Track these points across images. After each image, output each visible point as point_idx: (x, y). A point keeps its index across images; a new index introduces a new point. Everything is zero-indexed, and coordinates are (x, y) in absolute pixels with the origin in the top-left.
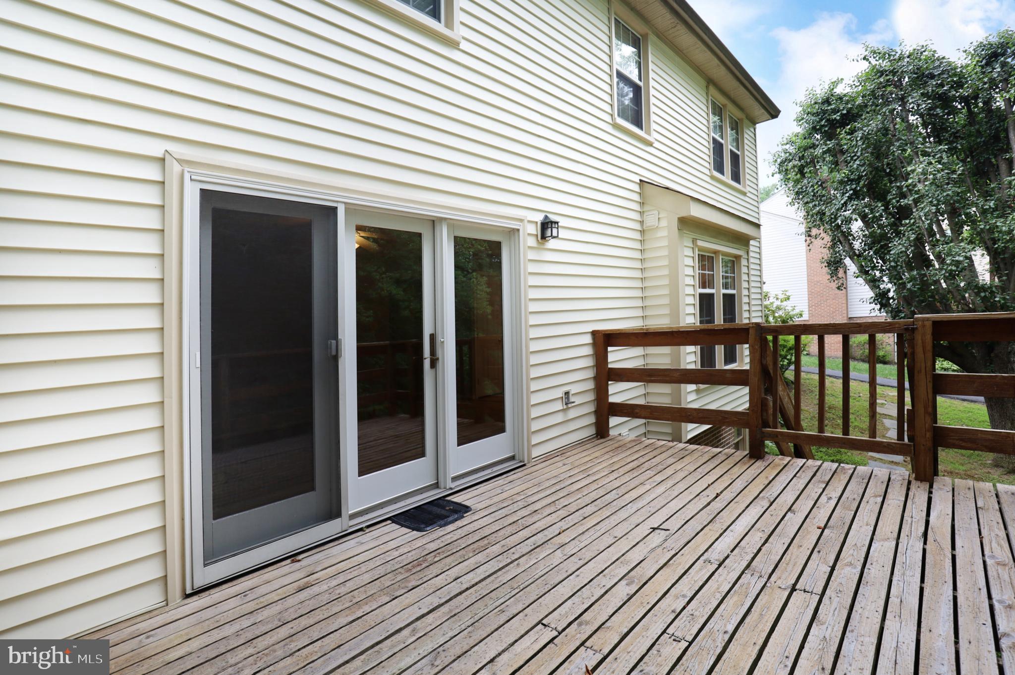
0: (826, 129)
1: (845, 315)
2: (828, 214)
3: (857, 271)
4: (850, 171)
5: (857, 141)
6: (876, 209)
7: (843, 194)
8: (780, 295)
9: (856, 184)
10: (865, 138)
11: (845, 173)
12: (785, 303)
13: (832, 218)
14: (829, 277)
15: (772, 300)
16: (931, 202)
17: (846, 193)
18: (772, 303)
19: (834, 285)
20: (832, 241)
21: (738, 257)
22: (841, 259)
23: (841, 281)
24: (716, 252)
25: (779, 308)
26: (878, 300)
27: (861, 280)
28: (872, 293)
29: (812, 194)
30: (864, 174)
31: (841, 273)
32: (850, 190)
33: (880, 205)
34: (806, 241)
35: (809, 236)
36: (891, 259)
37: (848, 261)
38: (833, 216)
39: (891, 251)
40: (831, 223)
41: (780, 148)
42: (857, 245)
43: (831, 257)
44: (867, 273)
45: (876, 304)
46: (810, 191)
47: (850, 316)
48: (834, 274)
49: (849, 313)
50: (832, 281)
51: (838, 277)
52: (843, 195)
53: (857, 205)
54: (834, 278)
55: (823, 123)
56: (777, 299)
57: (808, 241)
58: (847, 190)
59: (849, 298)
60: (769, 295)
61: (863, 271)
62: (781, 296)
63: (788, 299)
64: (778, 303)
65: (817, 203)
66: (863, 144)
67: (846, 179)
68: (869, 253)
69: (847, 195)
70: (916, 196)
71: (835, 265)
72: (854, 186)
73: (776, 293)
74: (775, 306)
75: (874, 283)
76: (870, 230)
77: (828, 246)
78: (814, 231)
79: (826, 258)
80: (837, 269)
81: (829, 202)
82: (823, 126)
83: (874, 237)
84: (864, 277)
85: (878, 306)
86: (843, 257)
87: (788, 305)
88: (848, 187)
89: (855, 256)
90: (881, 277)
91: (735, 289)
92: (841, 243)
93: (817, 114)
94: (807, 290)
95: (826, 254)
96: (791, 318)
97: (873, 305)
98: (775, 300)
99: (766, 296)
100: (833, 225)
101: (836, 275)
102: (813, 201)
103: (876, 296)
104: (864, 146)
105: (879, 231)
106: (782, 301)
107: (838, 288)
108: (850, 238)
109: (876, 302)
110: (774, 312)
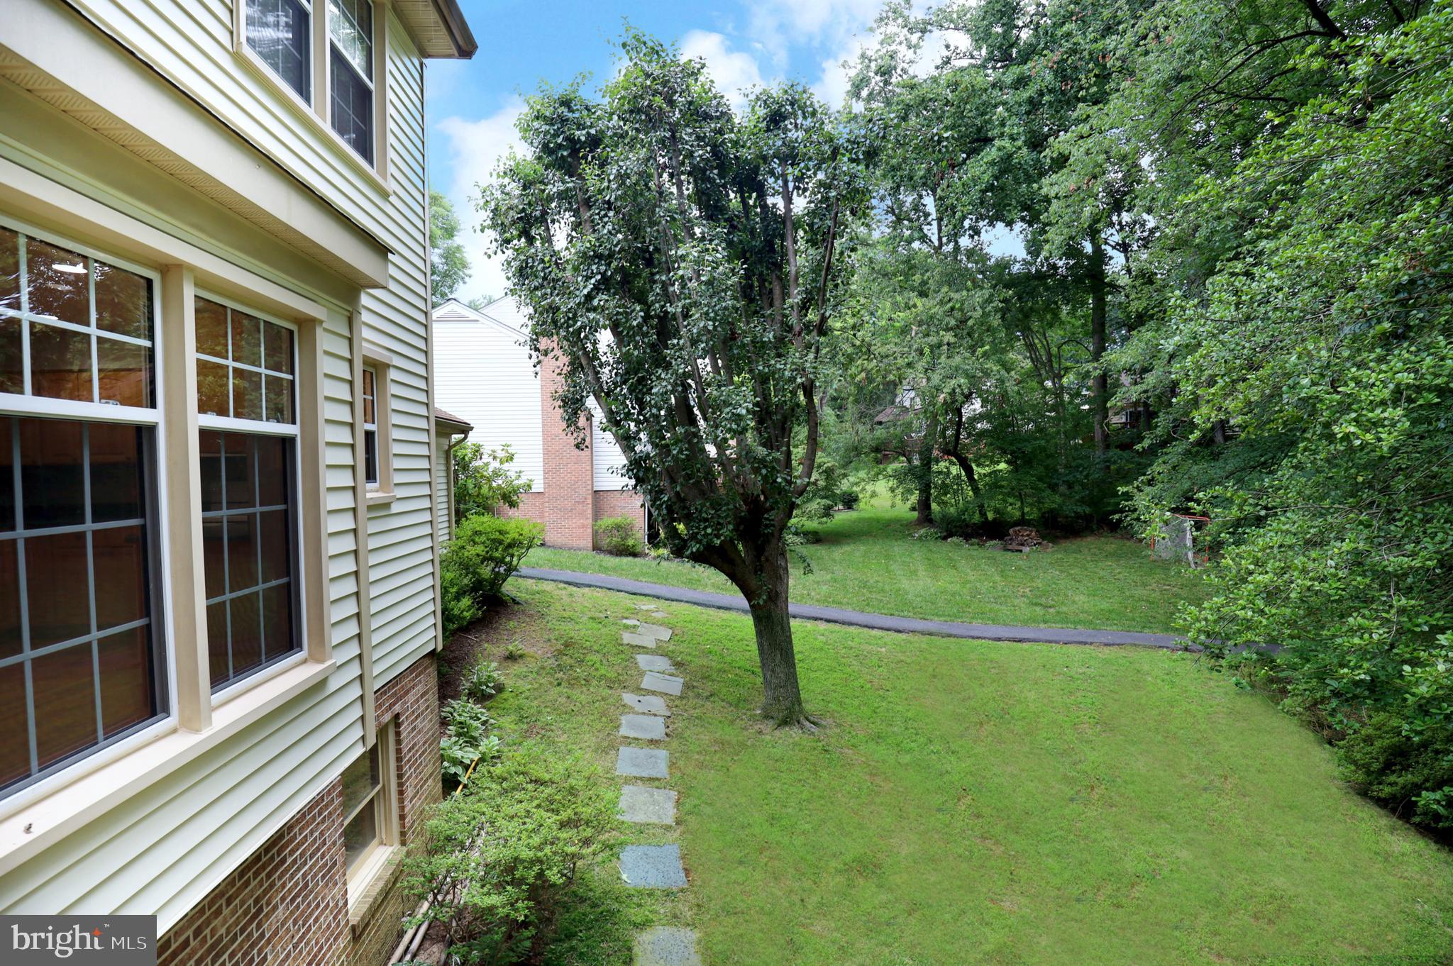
0: (565, 153)
1: (589, 487)
2: (563, 309)
3: (604, 421)
4: (598, 240)
5: (609, 181)
6: (634, 314)
7: (588, 278)
8: (499, 452)
9: (606, 265)
10: (622, 177)
11: (590, 242)
12: (506, 466)
13: (569, 318)
14: (564, 425)
15: (486, 459)
16: (707, 313)
17: (591, 278)
18: (487, 464)
19: (571, 440)
20: (571, 363)
21: (307, 324)
22: (582, 397)
23: (582, 435)
24: (170, 269)
25: (497, 474)
26: (632, 470)
27: (609, 436)
28: (624, 458)
29: (542, 274)
30: (617, 249)
31: (582, 421)
32: (597, 274)
33: (638, 308)
34: (530, 357)
35: (537, 349)
36: (653, 402)
37: (591, 402)
38: (571, 315)
39: (652, 388)
40: (568, 327)
41: (495, 181)
42: (606, 374)
43: (568, 391)
44: (617, 423)
45: (630, 478)
46: (539, 268)
47: (595, 489)
48: (571, 420)
49: (595, 484)
50: (569, 434)
51: (578, 428)
52: (586, 281)
53: (607, 301)
54: (572, 429)
55: (560, 140)
56: (495, 458)
57: (534, 360)
58: (592, 273)
59: (595, 462)
60: (482, 450)
61: (614, 421)
62: (501, 454)
63: (512, 459)
64: (496, 464)
65: (549, 290)
66: (618, 189)
67: (592, 253)
68: (622, 390)
69: (593, 281)
70: (688, 301)
71: (572, 405)
72: (603, 268)
73: (493, 448)
74: (491, 469)
75: (627, 441)
76: (624, 350)
77: (564, 372)
78: (544, 343)
79: (560, 391)
80: (576, 413)
81: (566, 292)
82: (560, 146)
83: (630, 362)
84: (614, 429)
85: (633, 482)
86: (585, 394)
87: (511, 469)
88: (594, 267)
89: (604, 394)
90: (638, 432)
91: (294, 422)
92: (583, 369)
93: (550, 122)
94: (541, 447)
95: (561, 385)
96: (515, 491)
97: (626, 480)
98: (490, 459)
99: (477, 451)
100: (571, 329)
101: (575, 423)
102: (542, 286)
103: (631, 462)
104: (620, 192)
105: (636, 353)
106: (501, 462)
107: (577, 446)
108: (596, 363)
109: (630, 473)
110: (489, 480)
